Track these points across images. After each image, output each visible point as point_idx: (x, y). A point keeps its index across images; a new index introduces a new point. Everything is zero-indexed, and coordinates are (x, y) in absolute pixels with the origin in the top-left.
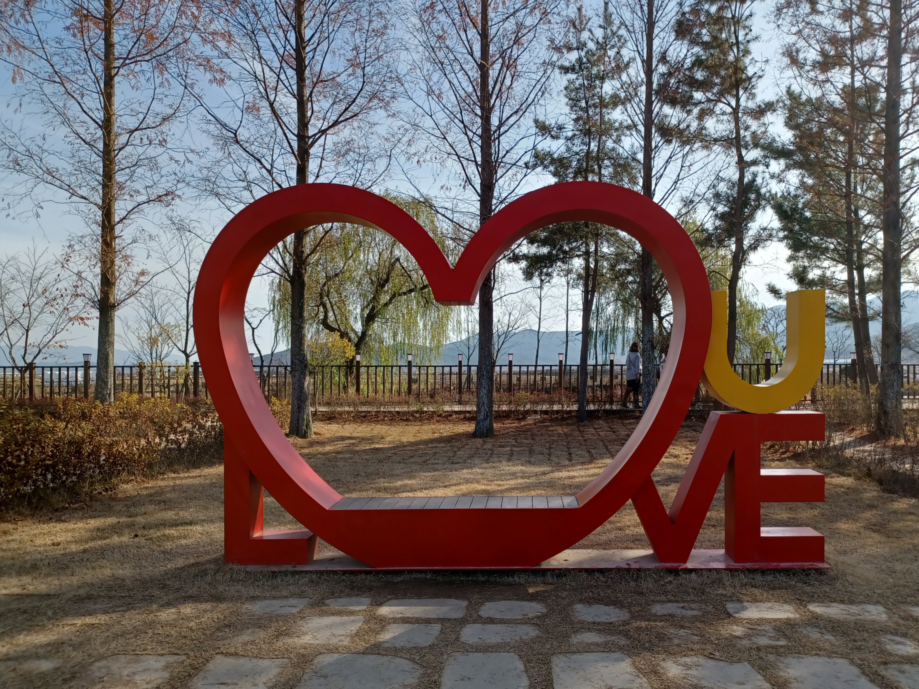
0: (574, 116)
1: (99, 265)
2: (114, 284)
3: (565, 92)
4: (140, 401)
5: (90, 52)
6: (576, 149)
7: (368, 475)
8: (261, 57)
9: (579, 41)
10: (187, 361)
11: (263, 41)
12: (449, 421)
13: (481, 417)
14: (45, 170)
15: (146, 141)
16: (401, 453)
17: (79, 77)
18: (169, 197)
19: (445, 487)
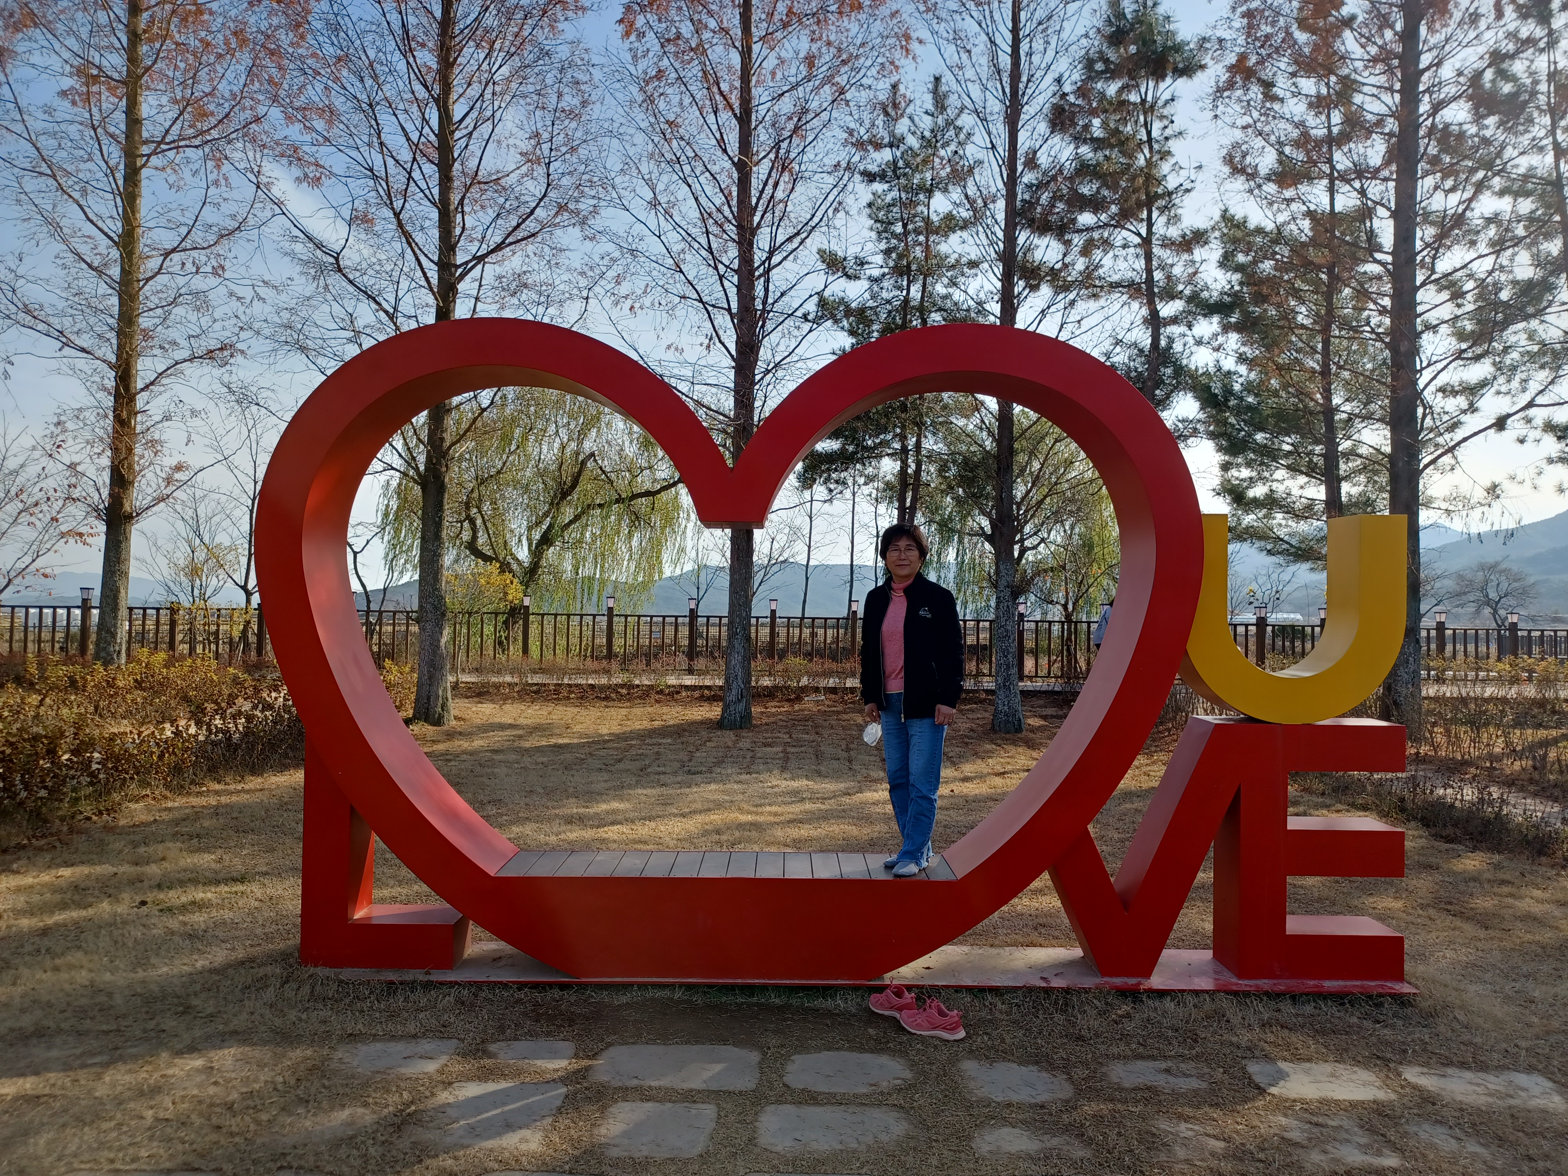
0: (883, 246)
1: (109, 453)
2: (132, 483)
3: (868, 211)
4: (168, 664)
5: (99, 130)
6: (885, 295)
7: (549, 793)
8: (381, 144)
9: (892, 134)
10: (248, 601)
11: (385, 119)
12: (676, 701)
13: (733, 696)
14: (20, 306)
15: (192, 269)
16: (602, 753)
17: (82, 166)
18: (226, 353)
19: (683, 816)
